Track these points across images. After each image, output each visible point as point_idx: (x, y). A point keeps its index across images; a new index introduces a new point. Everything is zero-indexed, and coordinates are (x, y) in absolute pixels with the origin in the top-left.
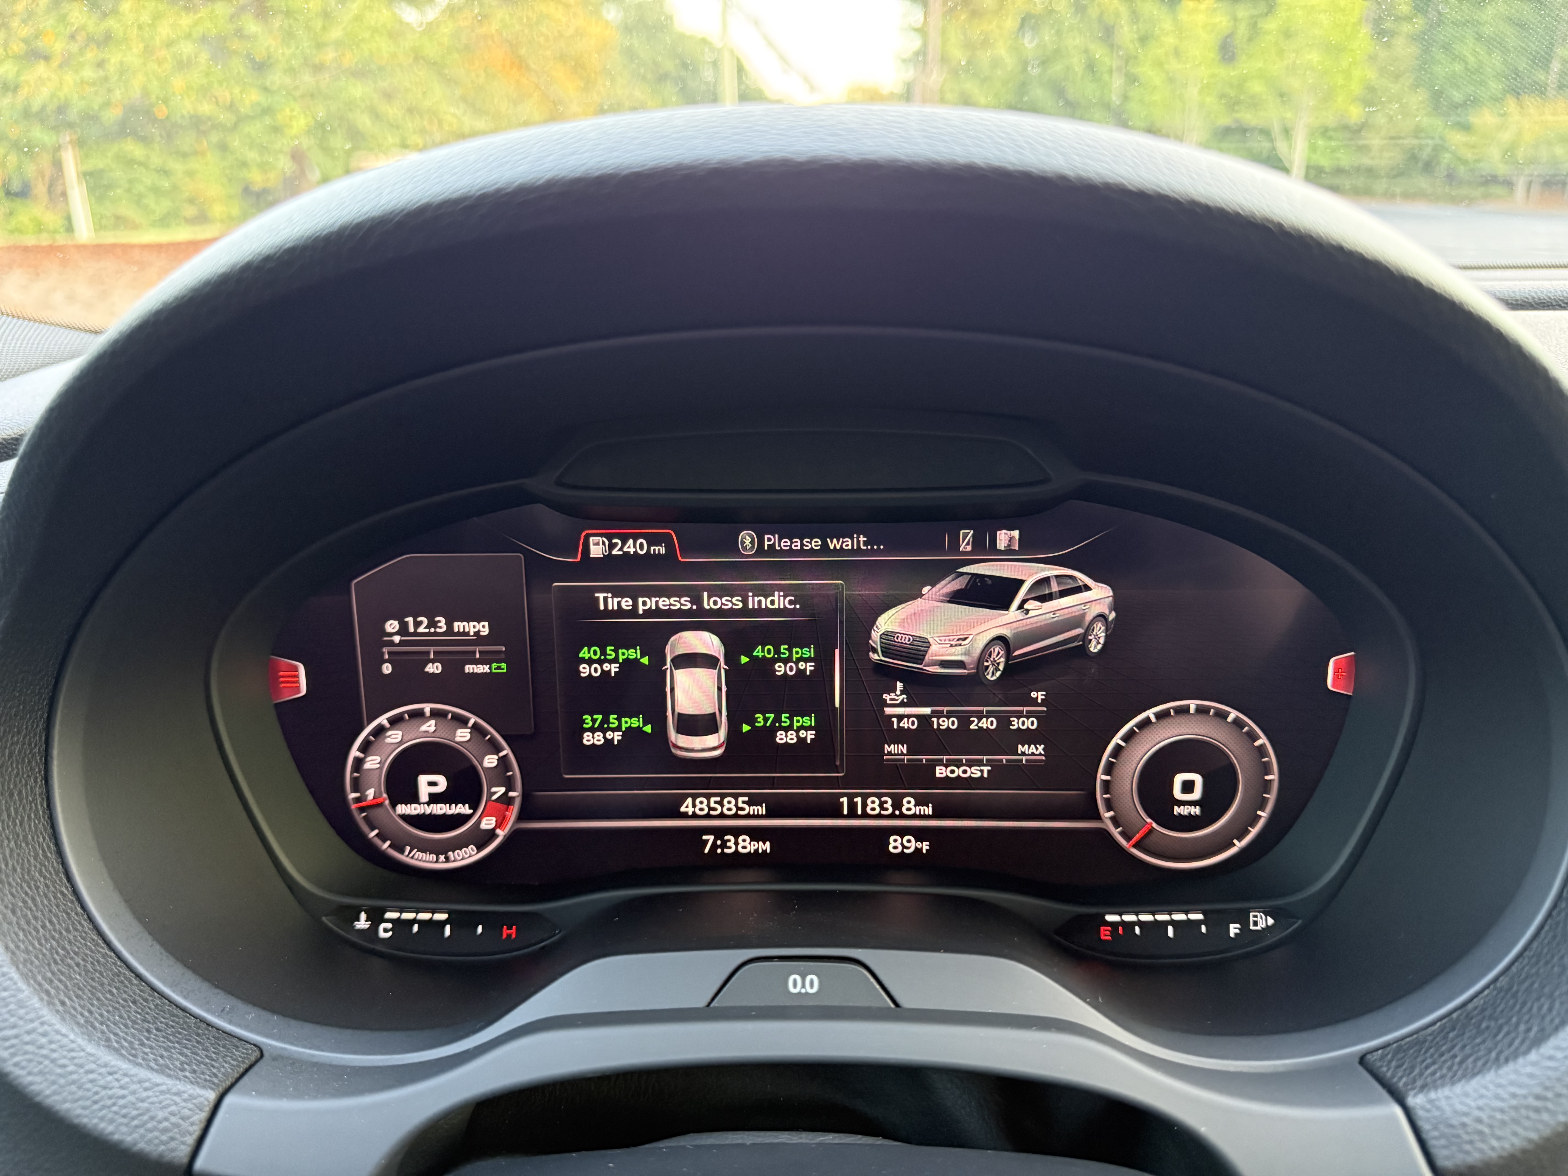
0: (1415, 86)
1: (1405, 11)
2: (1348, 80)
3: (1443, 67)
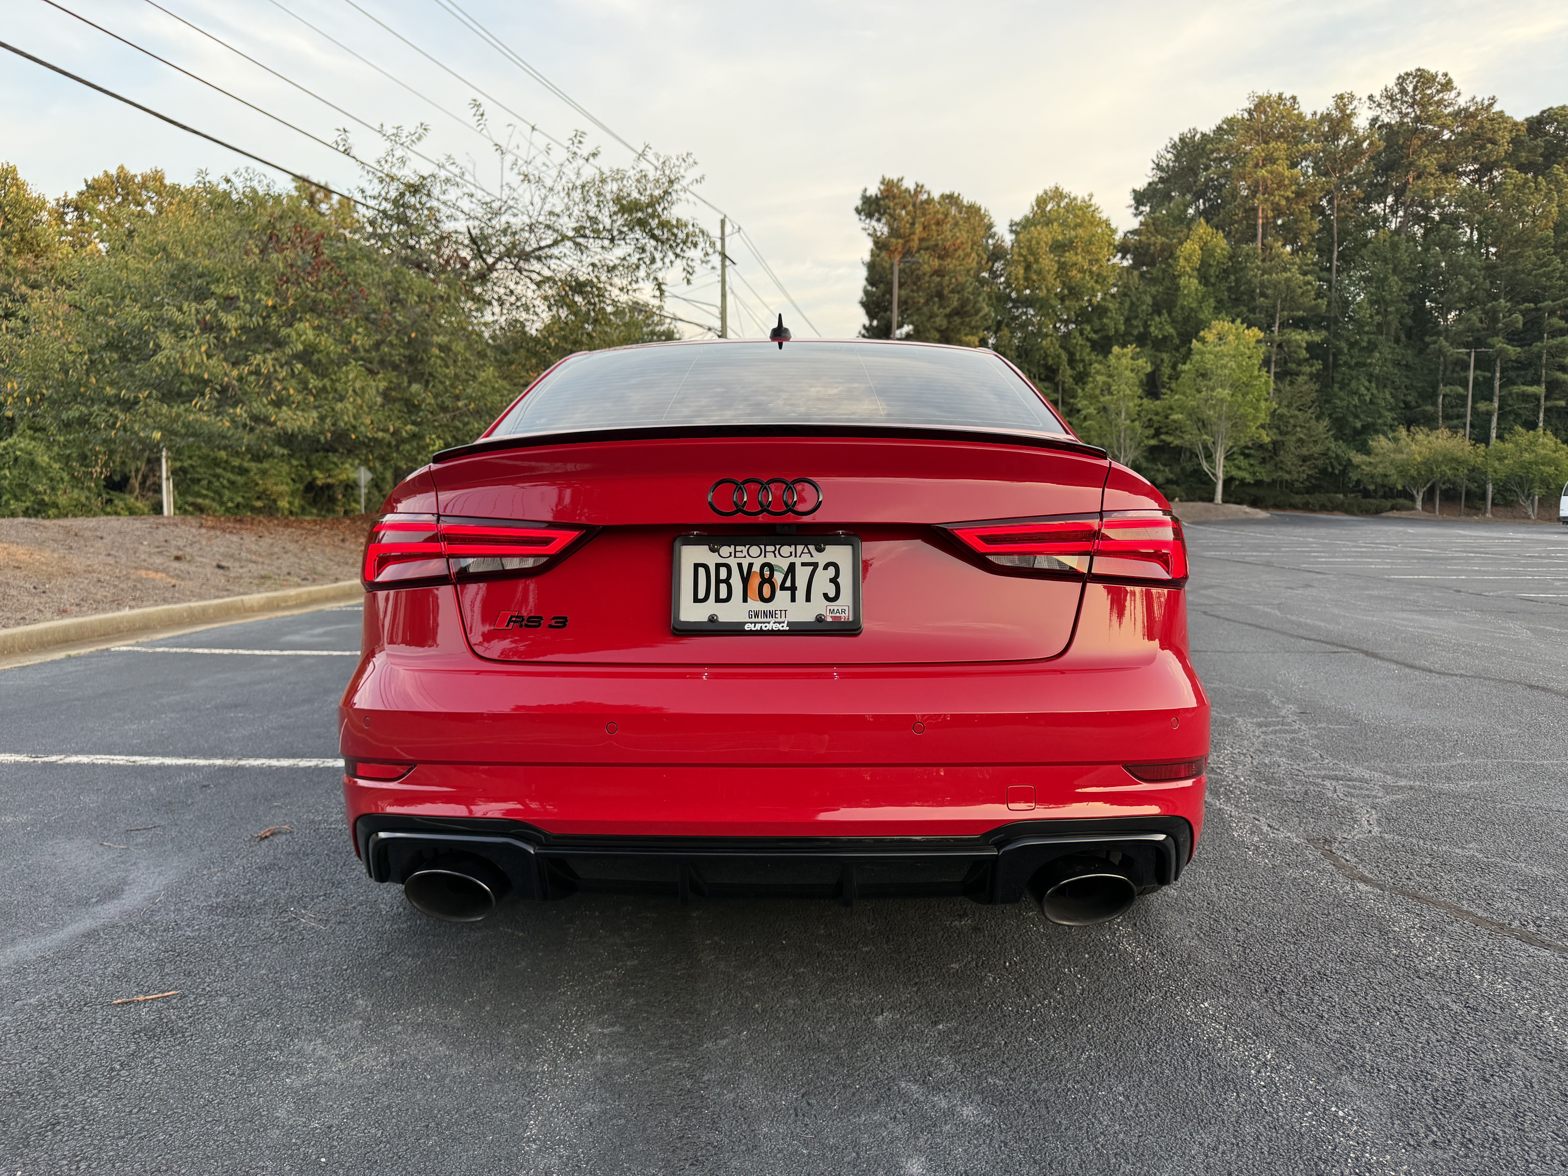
0: (1320, 416)
1: (1304, 354)
2: (1257, 409)
3: (1342, 399)
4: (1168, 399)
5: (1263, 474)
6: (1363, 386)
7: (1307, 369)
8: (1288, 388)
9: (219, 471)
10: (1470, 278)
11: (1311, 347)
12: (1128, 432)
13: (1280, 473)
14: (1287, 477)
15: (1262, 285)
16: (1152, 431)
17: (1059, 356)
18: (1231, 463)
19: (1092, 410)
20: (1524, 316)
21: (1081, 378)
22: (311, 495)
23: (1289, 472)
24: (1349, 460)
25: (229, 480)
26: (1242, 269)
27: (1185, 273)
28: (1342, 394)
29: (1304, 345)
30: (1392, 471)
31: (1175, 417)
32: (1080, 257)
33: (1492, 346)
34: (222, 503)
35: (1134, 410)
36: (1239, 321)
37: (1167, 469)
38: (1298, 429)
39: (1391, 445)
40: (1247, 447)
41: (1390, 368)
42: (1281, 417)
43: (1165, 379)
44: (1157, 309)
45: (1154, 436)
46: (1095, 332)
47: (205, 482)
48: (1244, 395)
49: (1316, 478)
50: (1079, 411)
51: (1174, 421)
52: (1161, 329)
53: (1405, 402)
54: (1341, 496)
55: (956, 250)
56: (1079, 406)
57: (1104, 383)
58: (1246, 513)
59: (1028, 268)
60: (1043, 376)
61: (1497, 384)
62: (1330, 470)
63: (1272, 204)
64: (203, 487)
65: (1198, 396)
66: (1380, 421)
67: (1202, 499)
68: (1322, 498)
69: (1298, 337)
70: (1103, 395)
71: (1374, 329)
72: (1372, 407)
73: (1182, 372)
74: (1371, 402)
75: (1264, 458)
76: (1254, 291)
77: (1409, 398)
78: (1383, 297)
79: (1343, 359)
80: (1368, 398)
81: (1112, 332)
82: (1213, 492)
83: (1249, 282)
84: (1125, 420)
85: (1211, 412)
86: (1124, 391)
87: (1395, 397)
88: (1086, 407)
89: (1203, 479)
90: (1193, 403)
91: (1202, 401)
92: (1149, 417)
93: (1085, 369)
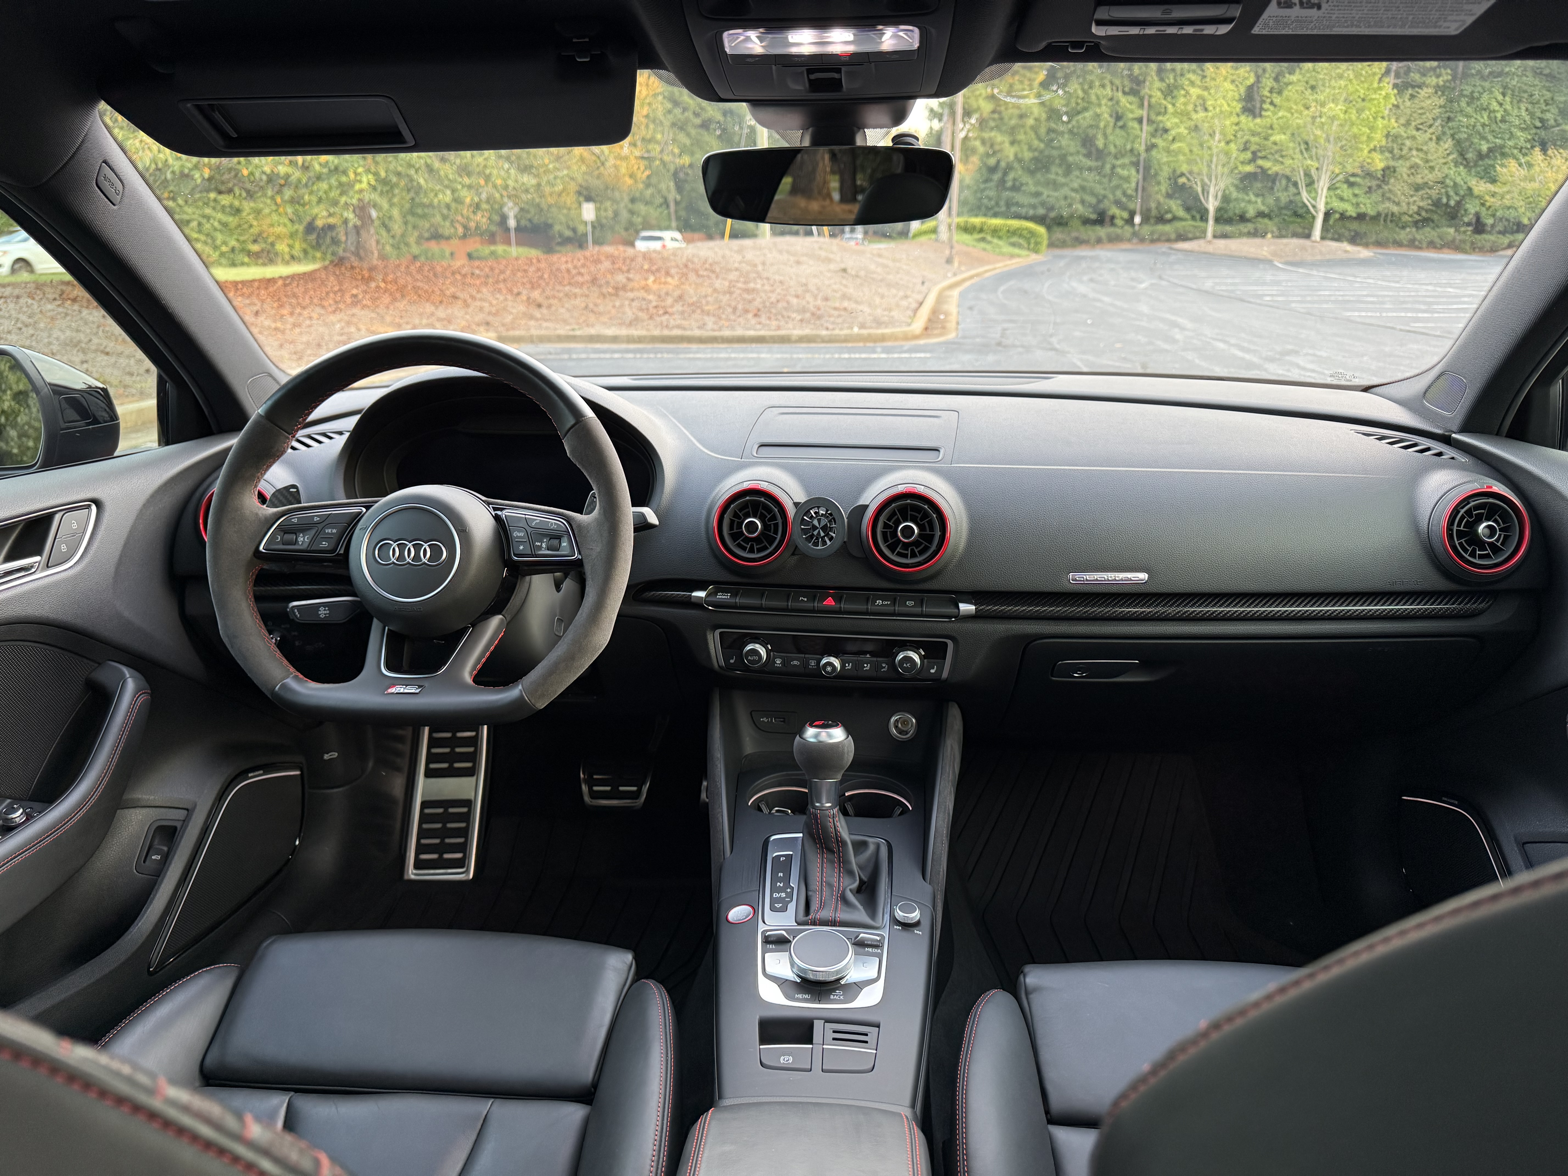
0: (1441, 137)
2: (1372, 128)
3: (1468, 116)
4: (1270, 116)
5: (1368, 206)
6: (1495, 101)
7: (1432, 81)
8: (1408, 103)
9: (208, 211)
12: (1222, 156)
13: (1387, 204)
14: (1395, 209)
16: (1248, 155)
18: (1332, 193)
19: (1183, 130)
21: (1171, 91)
22: (313, 237)
23: (1398, 204)
24: (1470, 189)
25: (220, 222)
28: (1469, 110)
30: (1520, 204)
31: (1278, 137)
34: (216, 248)
35: (1230, 130)
37: (1259, 200)
38: (1414, 153)
39: (1523, 172)
40: (1353, 175)
42: (1396, 137)
43: (1266, 93)
45: (1250, 161)
47: (194, 224)
48: (1360, 111)
49: (1427, 211)
50: (1166, 131)
51: (1275, 143)
53: (1542, 120)
54: (1452, 231)
56: (1168, 125)
57: (1199, 97)
58: (1346, 252)
60: (1127, 89)
62: (1444, 200)
64: (192, 229)
65: (1306, 112)
66: (1511, 143)
67: (1295, 235)
68: (1428, 233)
70: (1196, 111)
72: (1503, 126)
73: (1288, 84)
74: (1503, 121)
75: (1370, 188)
77: (1548, 116)
80: (1499, 116)
82: (1311, 226)
84: (1219, 141)
85: (1318, 132)
86: (1221, 106)
87: (1532, 114)
88: (1177, 126)
89: (1300, 211)
90: (1298, 121)
91: (1309, 119)
92: (1246, 138)
93: (1175, 80)
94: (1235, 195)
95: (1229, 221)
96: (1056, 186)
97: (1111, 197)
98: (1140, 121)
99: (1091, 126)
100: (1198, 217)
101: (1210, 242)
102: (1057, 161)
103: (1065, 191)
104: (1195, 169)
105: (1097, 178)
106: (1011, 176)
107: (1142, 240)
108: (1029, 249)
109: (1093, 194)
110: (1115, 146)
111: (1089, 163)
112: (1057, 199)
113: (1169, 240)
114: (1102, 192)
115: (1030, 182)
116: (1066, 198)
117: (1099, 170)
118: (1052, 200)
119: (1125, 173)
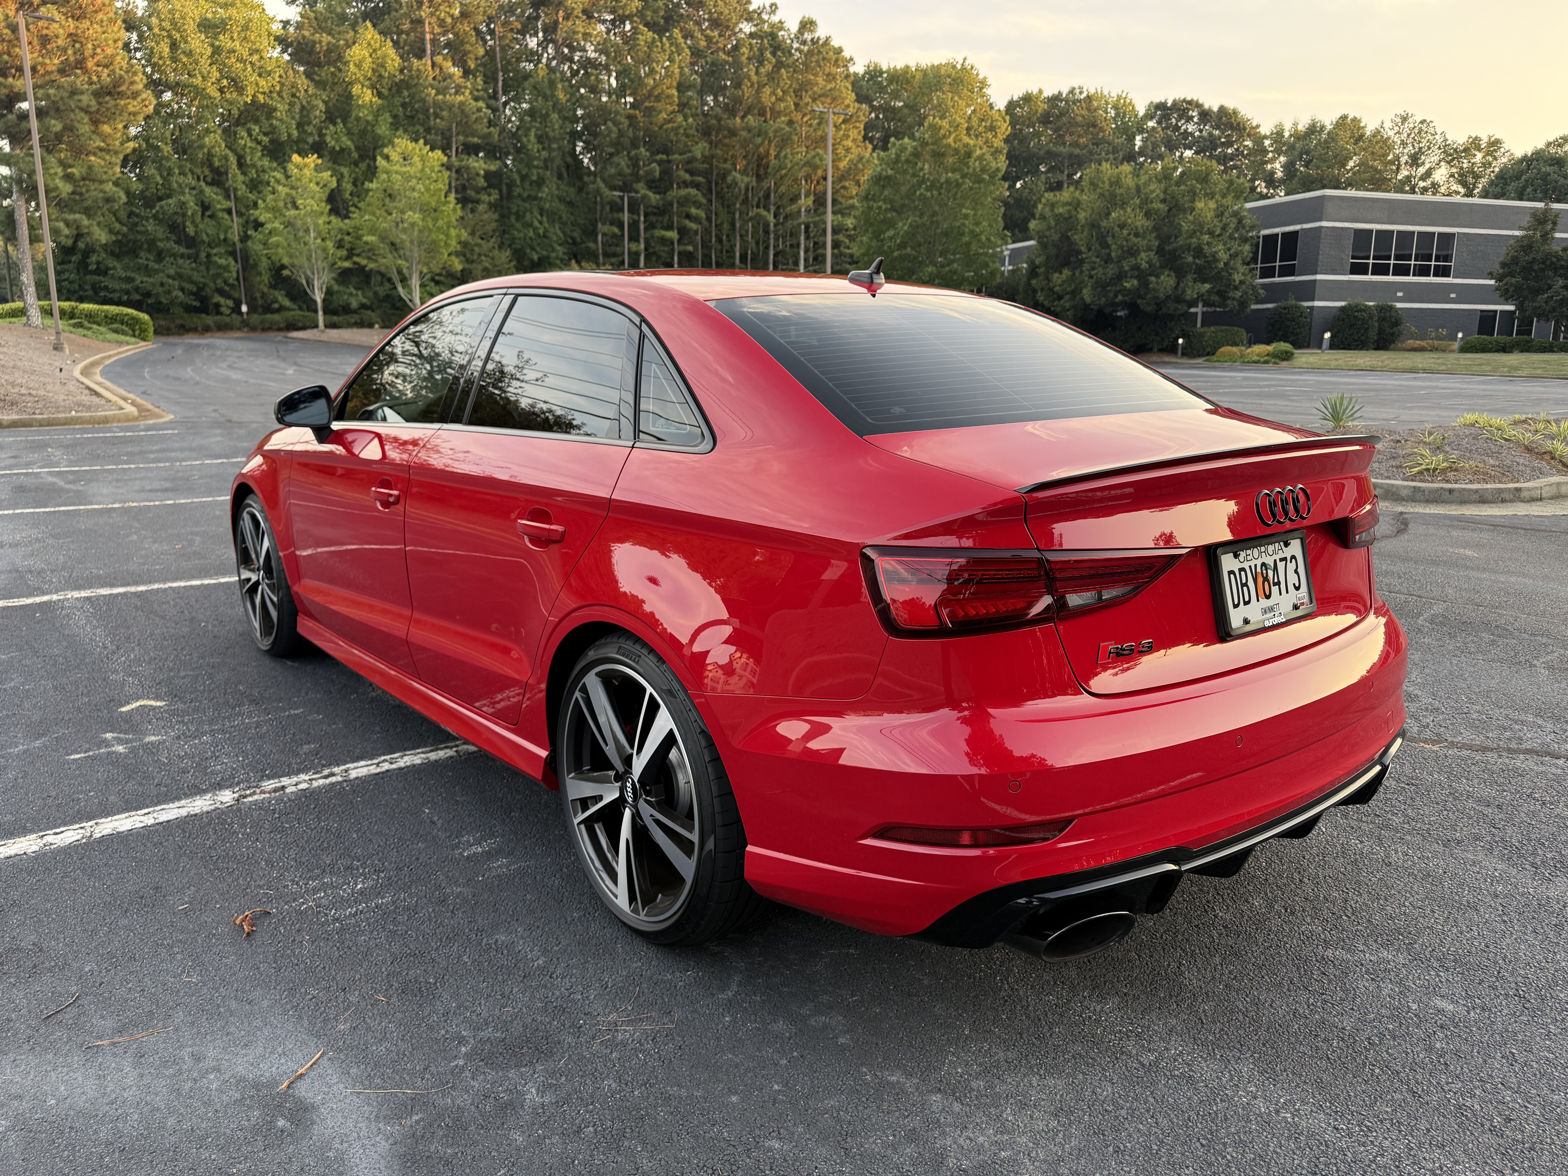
0: (501, 246)
1: (482, 182)
2: (447, 236)
3: (519, 231)
4: (357, 218)
6: (534, 217)
7: (485, 197)
8: (471, 216)
10: (616, 123)
11: (488, 175)
12: (319, 252)
15: (436, 104)
16: (344, 253)
17: (226, 158)
19: (277, 224)
20: (659, 165)
21: (255, 185)
26: (416, 85)
27: (357, 81)
28: (518, 225)
29: (482, 172)
31: (367, 238)
32: (237, 43)
33: (637, 192)
35: (324, 228)
36: (422, 141)
37: (360, 293)
38: (483, 258)
40: (437, 274)
41: (556, 204)
42: (466, 244)
44: (330, 118)
45: (347, 258)
46: (265, 134)
48: (436, 220)
50: (262, 225)
51: (366, 243)
52: (337, 140)
53: (572, 238)
55: (96, 12)
56: (262, 219)
57: (287, 194)
59: (174, 46)
60: (209, 179)
61: (642, 227)
63: (438, 19)
65: (389, 217)
69: (476, 165)
70: (287, 208)
71: (541, 164)
72: (546, 241)
73: (368, 190)
74: (545, 236)
76: (428, 111)
77: (576, 235)
78: (547, 134)
79: (517, 191)
80: (541, 231)
81: (284, 137)
83: (423, 101)
84: (315, 239)
85: (404, 237)
86: (312, 206)
87: (564, 232)
88: (270, 221)
89: (398, 304)
90: (384, 225)
91: (393, 224)
92: (339, 237)
93: (258, 176)
94: (336, 288)
95: (335, 312)
96: (147, 271)
97: (212, 285)
98: (229, 212)
99: (176, 213)
100: (305, 307)
101: (322, 332)
102: (146, 246)
103: (161, 277)
104: (296, 262)
105: (194, 265)
106: (94, 258)
107: (253, 329)
108: (134, 336)
109: (192, 282)
110: (207, 235)
111: (183, 250)
112: (153, 284)
113: (279, 329)
114: (202, 280)
115: (118, 266)
116: (162, 285)
117: (195, 258)
118: (149, 287)
119: (222, 261)
